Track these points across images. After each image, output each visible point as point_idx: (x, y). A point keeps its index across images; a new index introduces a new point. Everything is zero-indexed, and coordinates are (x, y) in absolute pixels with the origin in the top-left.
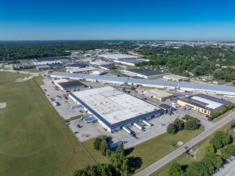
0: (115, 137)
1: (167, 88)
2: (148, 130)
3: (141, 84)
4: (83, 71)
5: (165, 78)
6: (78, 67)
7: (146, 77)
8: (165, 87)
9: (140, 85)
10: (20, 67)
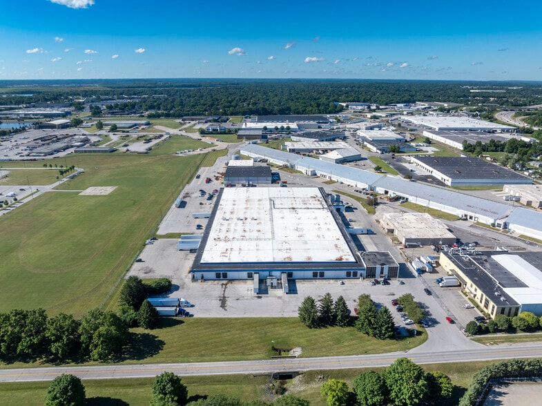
0: (188, 289)
1: (471, 218)
2: (270, 298)
3: (406, 196)
4: (314, 149)
5: (507, 190)
6: (314, 140)
7: (448, 181)
8: (466, 216)
9: (404, 198)
10: (214, 130)
